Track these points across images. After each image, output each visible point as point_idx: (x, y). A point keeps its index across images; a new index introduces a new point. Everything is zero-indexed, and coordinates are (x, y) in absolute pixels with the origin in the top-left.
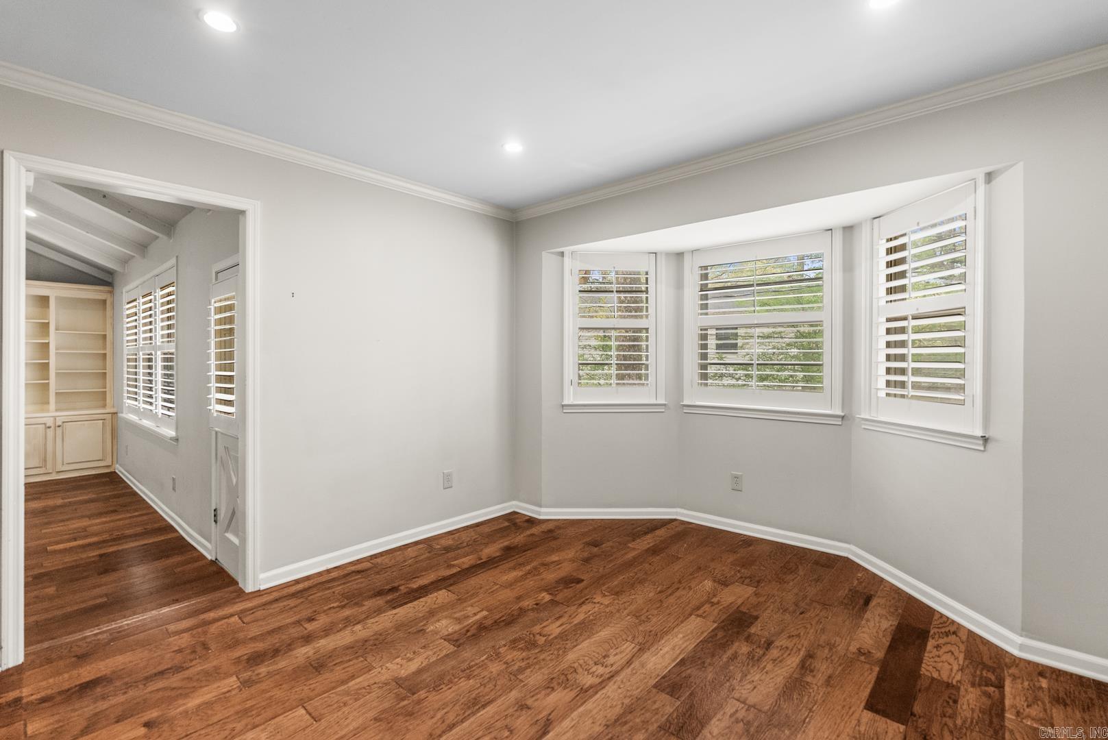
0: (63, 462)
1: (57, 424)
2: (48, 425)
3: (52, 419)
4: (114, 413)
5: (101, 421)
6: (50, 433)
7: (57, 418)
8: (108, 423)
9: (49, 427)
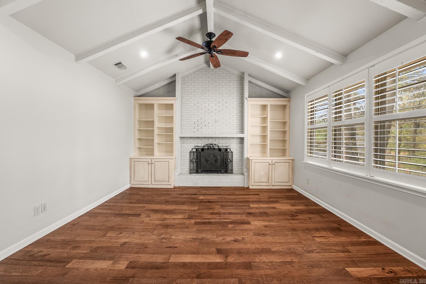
0: (274, 181)
1: (273, 163)
2: (270, 163)
3: (271, 160)
4: (293, 160)
5: (288, 163)
6: (271, 166)
7: (273, 160)
8: (291, 164)
9: (270, 164)
